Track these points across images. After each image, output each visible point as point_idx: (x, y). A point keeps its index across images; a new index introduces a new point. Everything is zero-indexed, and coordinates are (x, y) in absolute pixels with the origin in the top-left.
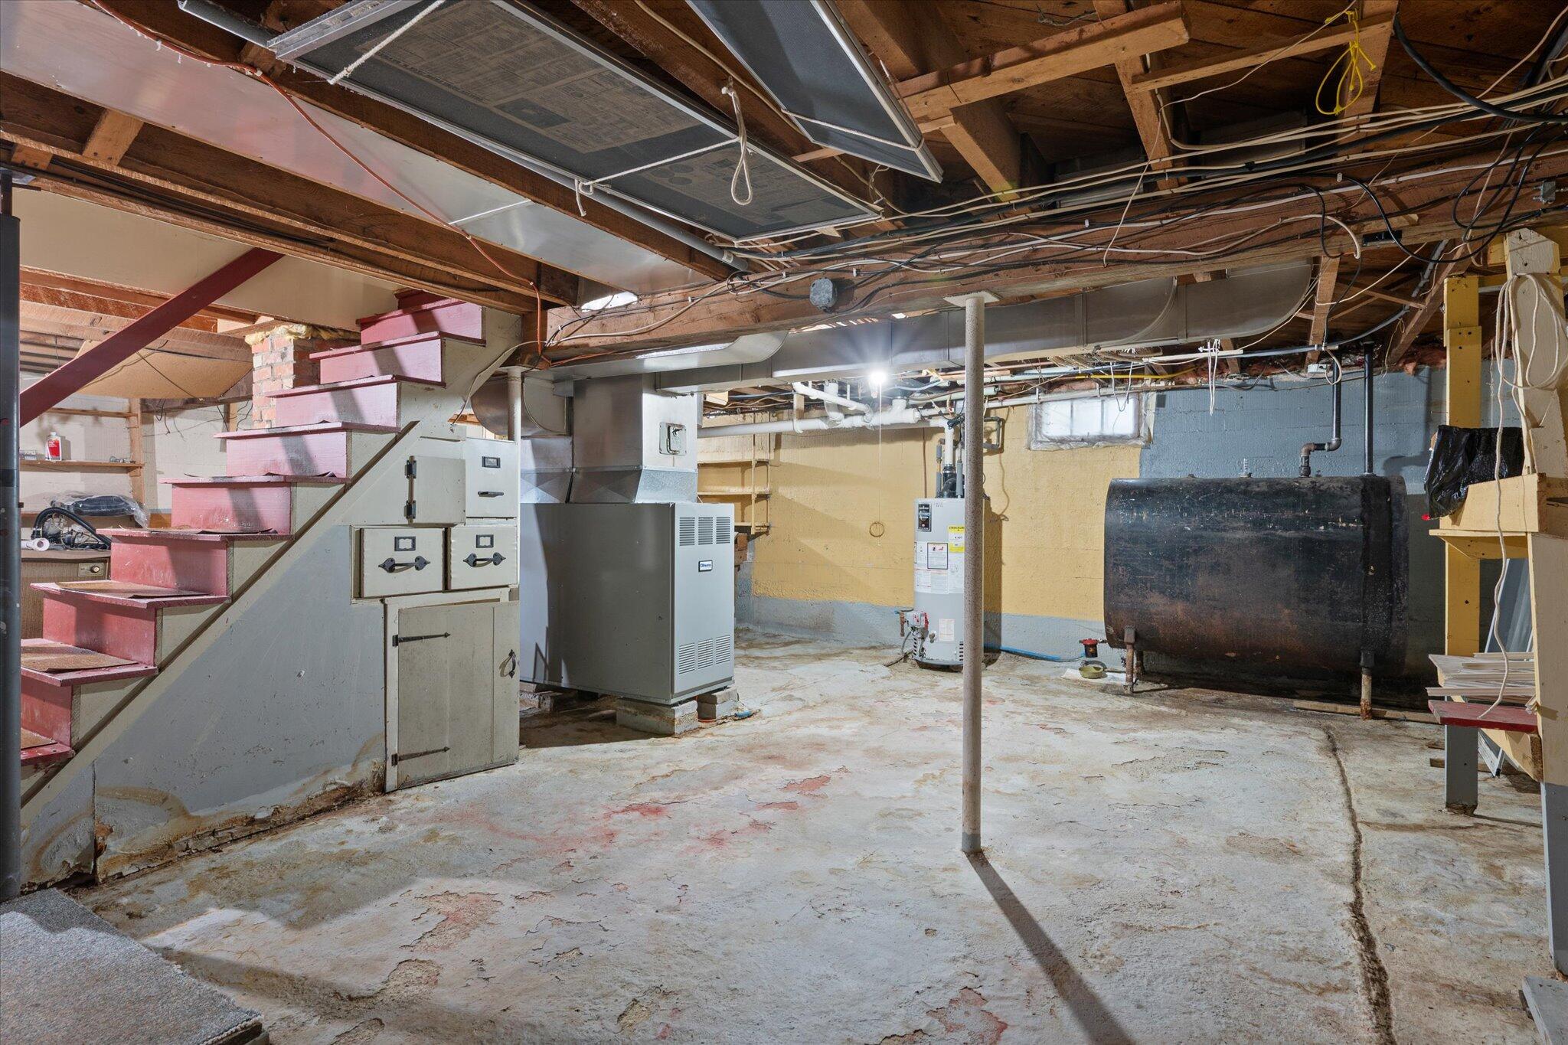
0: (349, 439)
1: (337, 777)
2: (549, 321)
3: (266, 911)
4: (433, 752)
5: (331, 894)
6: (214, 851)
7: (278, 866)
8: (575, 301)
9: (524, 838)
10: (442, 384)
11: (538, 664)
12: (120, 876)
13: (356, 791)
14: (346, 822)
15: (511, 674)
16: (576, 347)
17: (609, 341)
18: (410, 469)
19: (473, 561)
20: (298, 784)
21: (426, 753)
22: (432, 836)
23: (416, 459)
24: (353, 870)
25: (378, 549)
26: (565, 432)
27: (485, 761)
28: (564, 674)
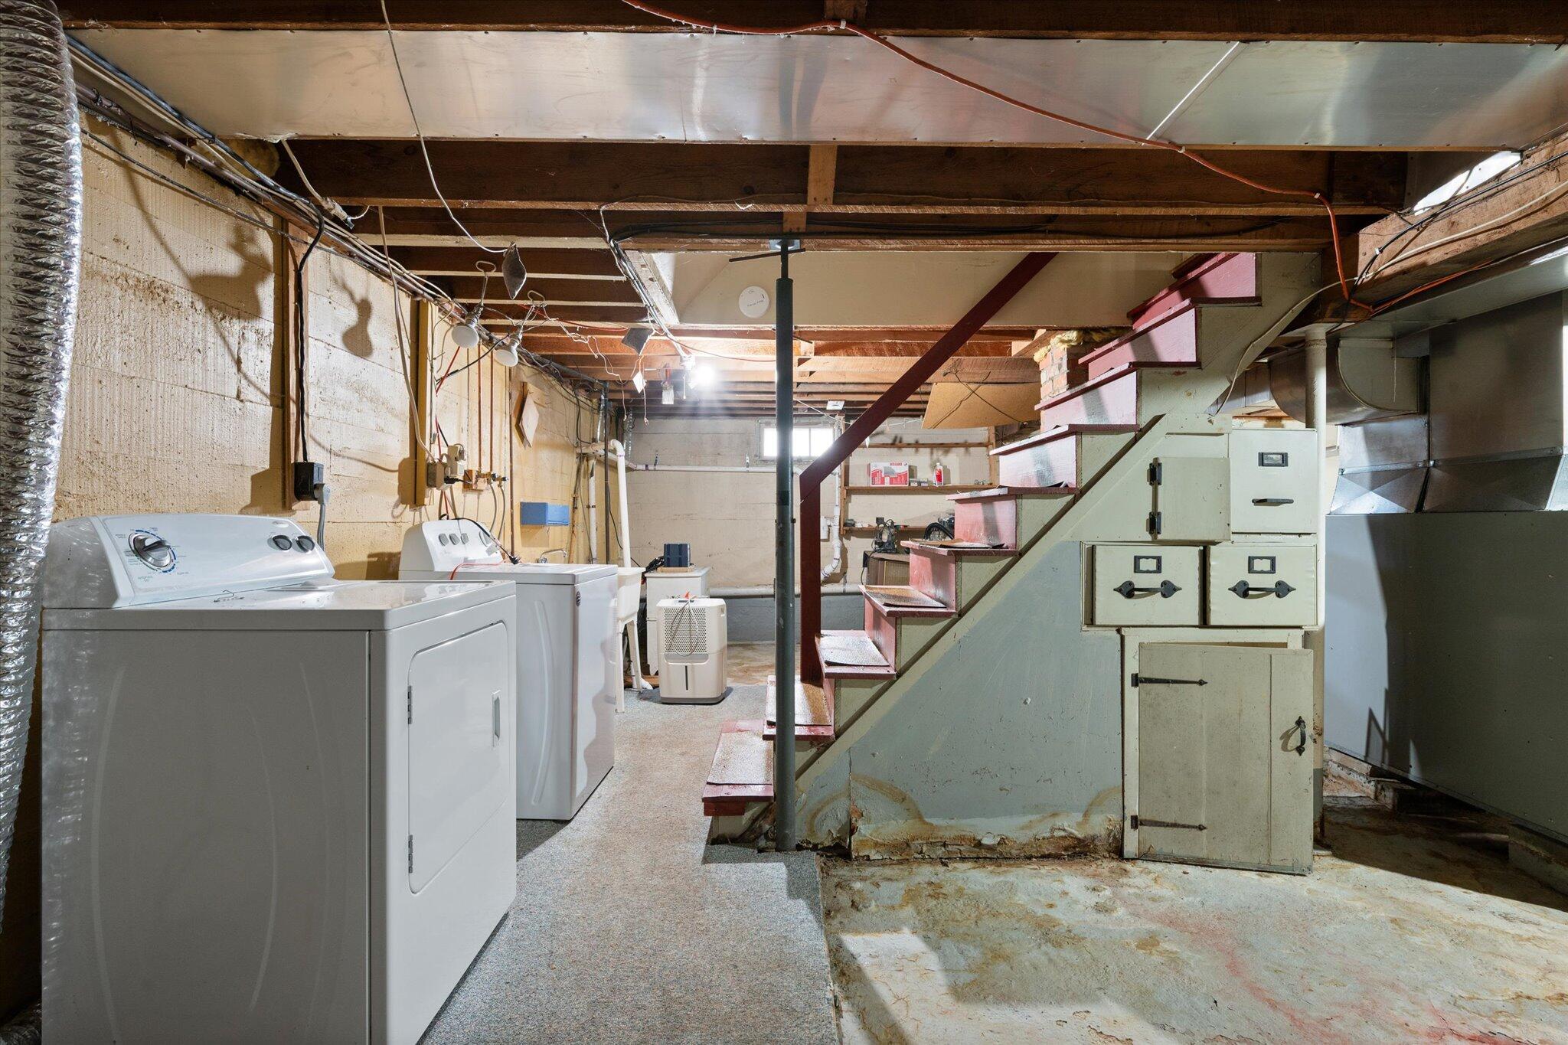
0: (1078, 444)
1: (1066, 824)
2: (1360, 247)
3: (944, 958)
4: (1184, 826)
5: (1008, 968)
6: (942, 863)
7: (982, 906)
8: (1400, 201)
9: (1274, 1005)
10: (1197, 364)
11: (1372, 735)
12: (868, 858)
13: (1086, 846)
14: (1067, 879)
15: (1300, 750)
16: (1404, 272)
17: (1462, 247)
18: (1154, 474)
19: (1243, 591)
20: (1024, 820)
21: (1175, 825)
22: (1149, 942)
23: (1161, 461)
24: (1044, 948)
25: (1113, 569)
26: (1414, 408)
27: (1258, 857)
28: (1413, 761)
